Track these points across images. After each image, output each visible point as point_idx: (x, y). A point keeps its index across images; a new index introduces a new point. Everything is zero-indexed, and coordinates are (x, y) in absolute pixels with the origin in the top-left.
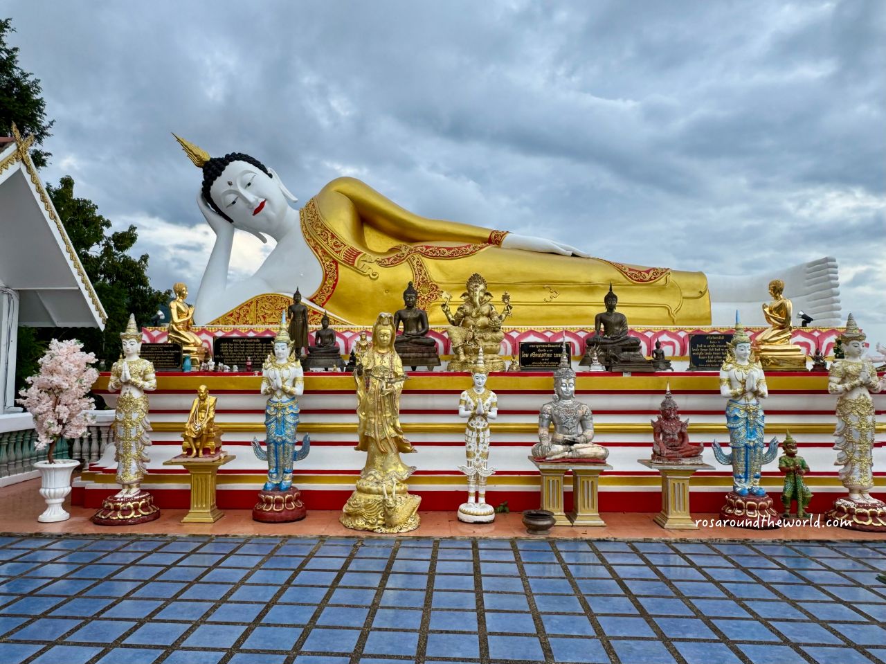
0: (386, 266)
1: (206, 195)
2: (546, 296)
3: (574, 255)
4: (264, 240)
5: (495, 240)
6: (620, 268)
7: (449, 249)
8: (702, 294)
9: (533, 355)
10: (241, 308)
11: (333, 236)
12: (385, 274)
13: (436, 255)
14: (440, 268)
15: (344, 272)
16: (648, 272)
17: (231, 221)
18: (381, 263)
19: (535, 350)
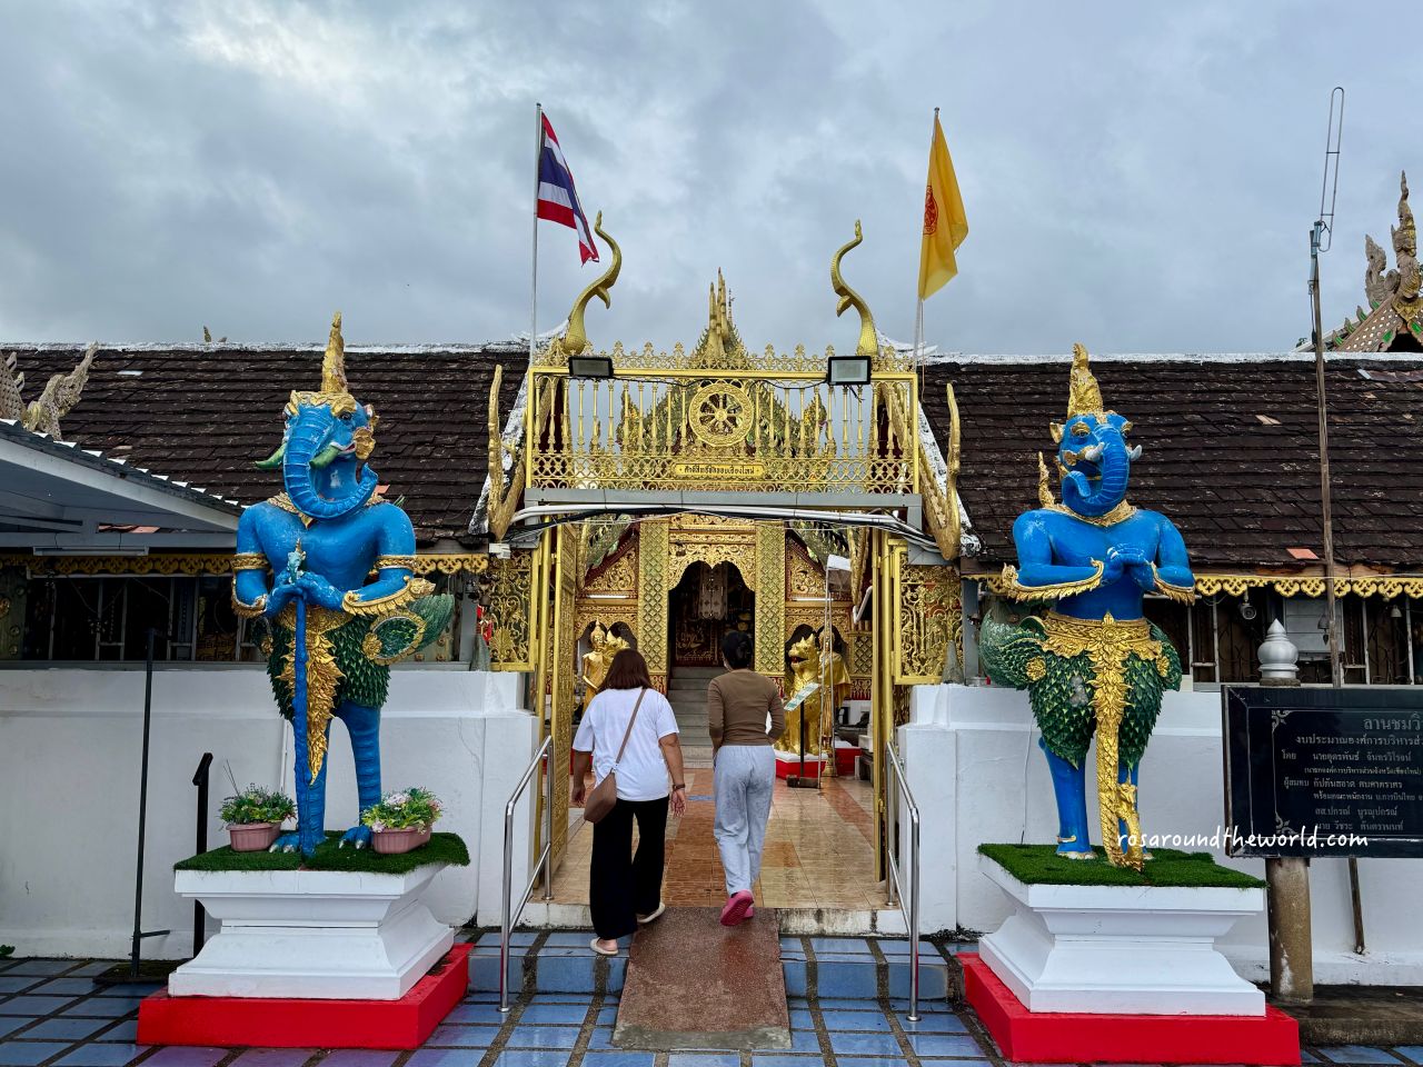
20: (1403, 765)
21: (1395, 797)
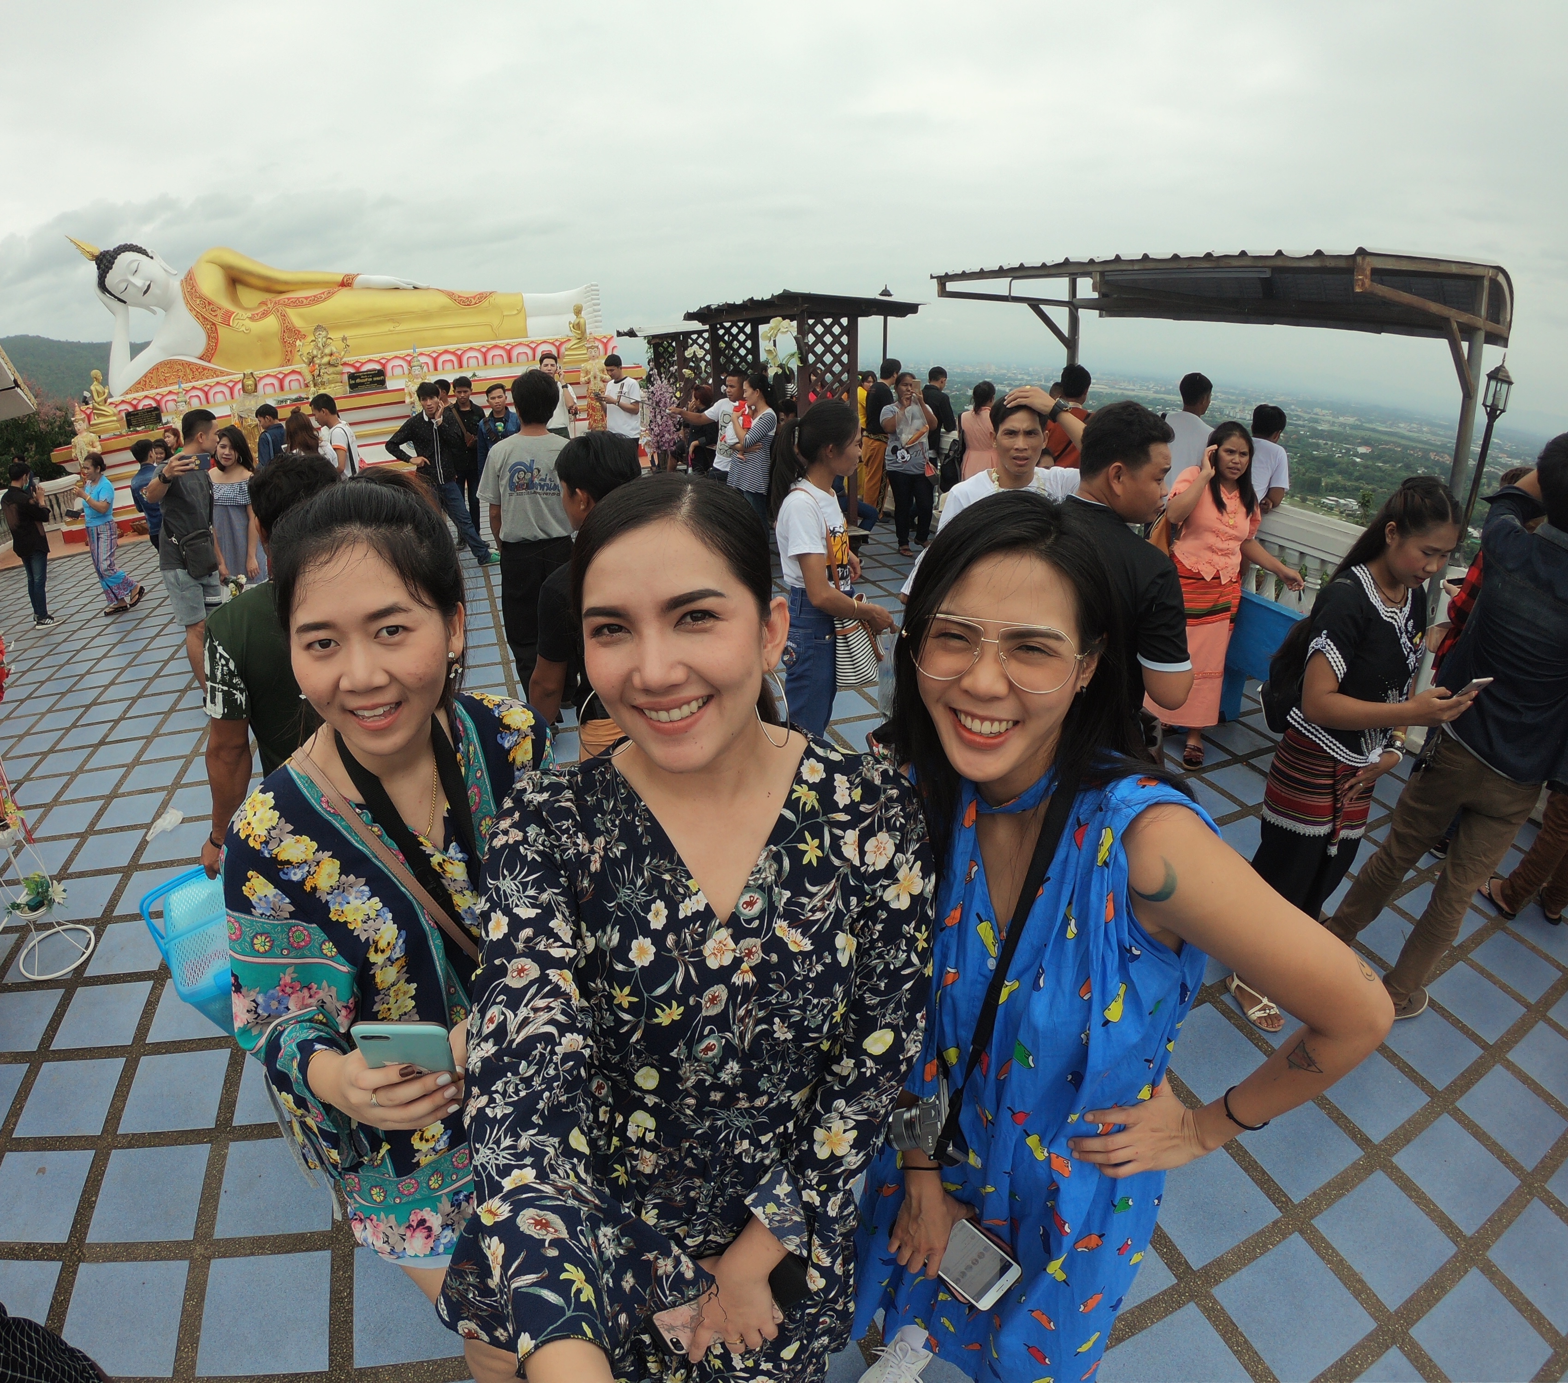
0: (257, 320)
1: (102, 286)
2: (389, 327)
3: (415, 288)
4: (154, 312)
5: (346, 284)
6: (451, 295)
7: (306, 298)
8: (519, 311)
9: (358, 381)
10: (145, 376)
11: (209, 304)
12: (257, 327)
13: (297, 303)
14: (301, 316)
15: (222, 331)
16: (474, 298)
17: (125, 302)
18: (252, 319)
19: (359, 377)
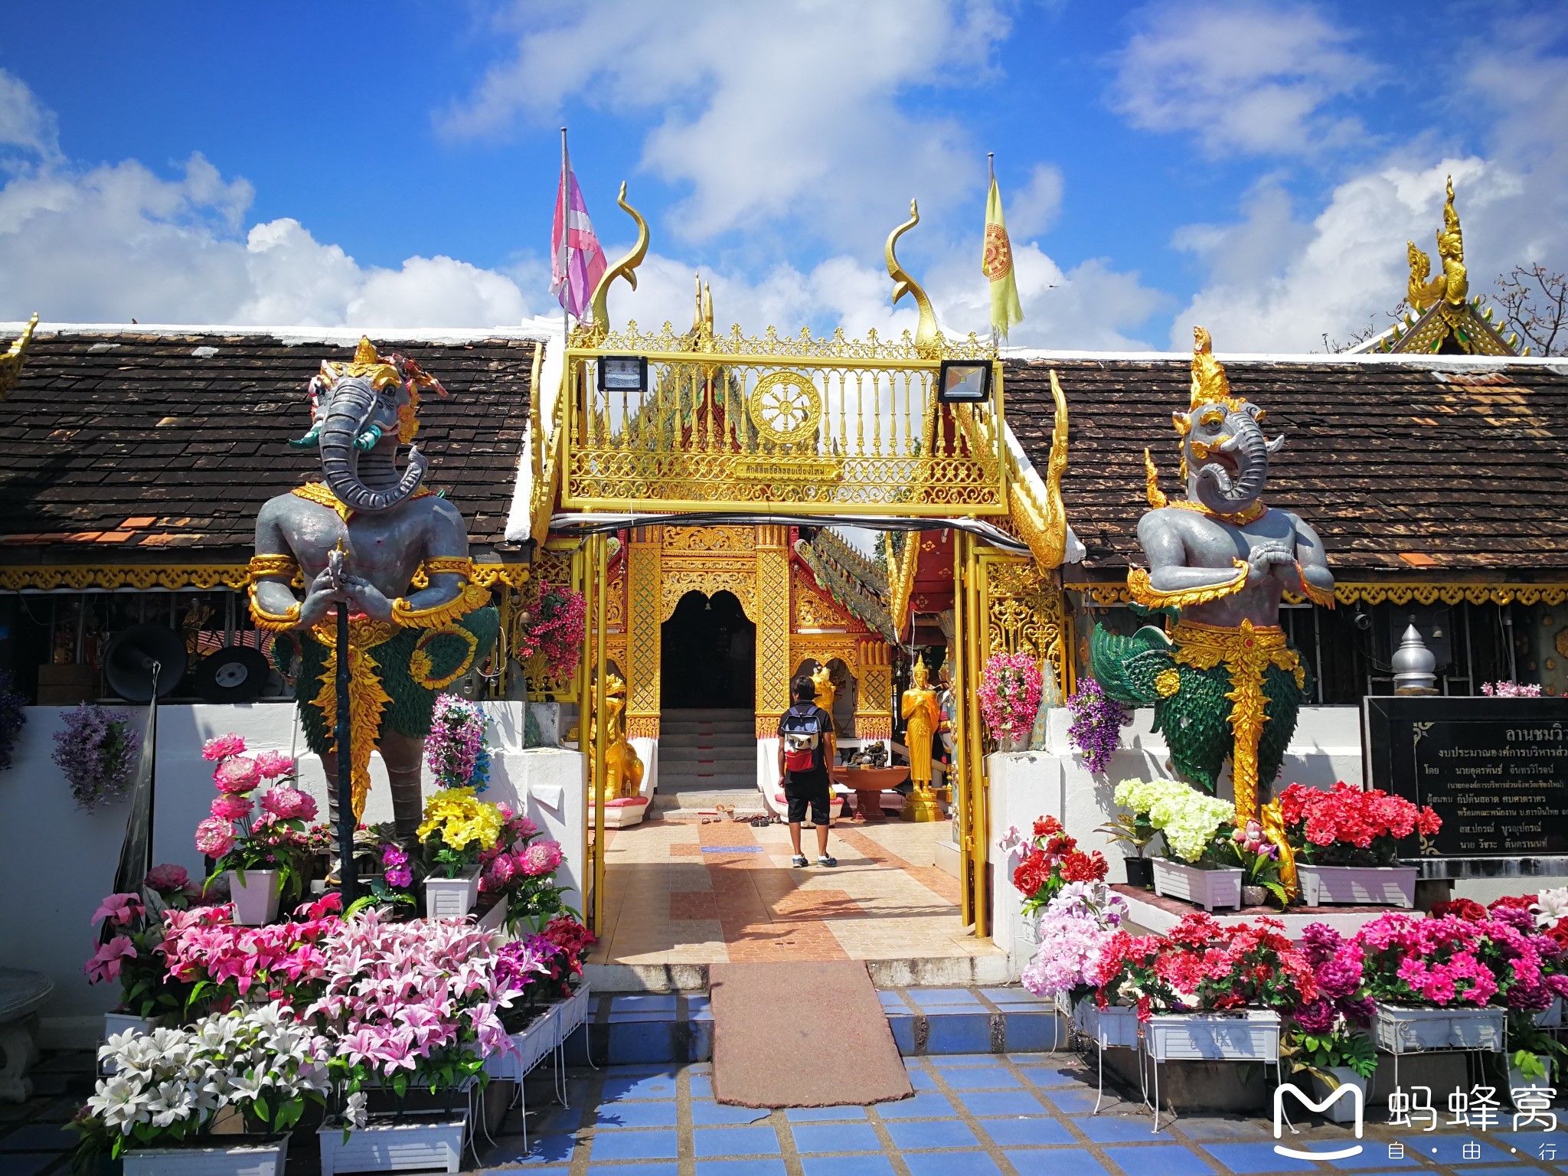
20: (1545, 778)
21: (1540, 812)
